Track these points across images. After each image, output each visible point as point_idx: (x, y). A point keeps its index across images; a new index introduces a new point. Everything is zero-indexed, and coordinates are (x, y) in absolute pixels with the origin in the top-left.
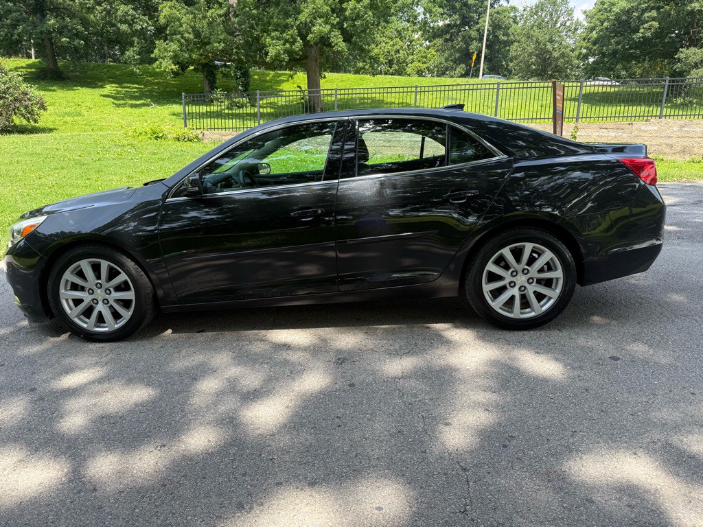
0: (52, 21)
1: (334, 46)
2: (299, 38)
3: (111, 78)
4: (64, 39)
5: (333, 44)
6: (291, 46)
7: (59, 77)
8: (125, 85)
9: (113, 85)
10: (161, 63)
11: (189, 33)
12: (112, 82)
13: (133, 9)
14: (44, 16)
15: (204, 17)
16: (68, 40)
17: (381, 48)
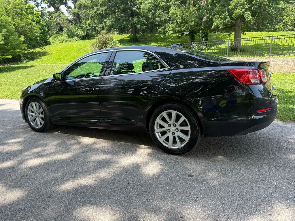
0: (135, 20)
1: (246, 19)
2: (228, 17)
3: (155, 40)
4: (139, 26)
5: (245, 18)
6: (224, 21)
7: (136, 41)
8: (159, 43)
9: (155, 43)
10: (168, 33)
11: (180, 19)
12: (154, 42)
13: (162, 12)
14: (133, 17)
15: (187, 12)
16: (140, 26)
17: (289, 18)
